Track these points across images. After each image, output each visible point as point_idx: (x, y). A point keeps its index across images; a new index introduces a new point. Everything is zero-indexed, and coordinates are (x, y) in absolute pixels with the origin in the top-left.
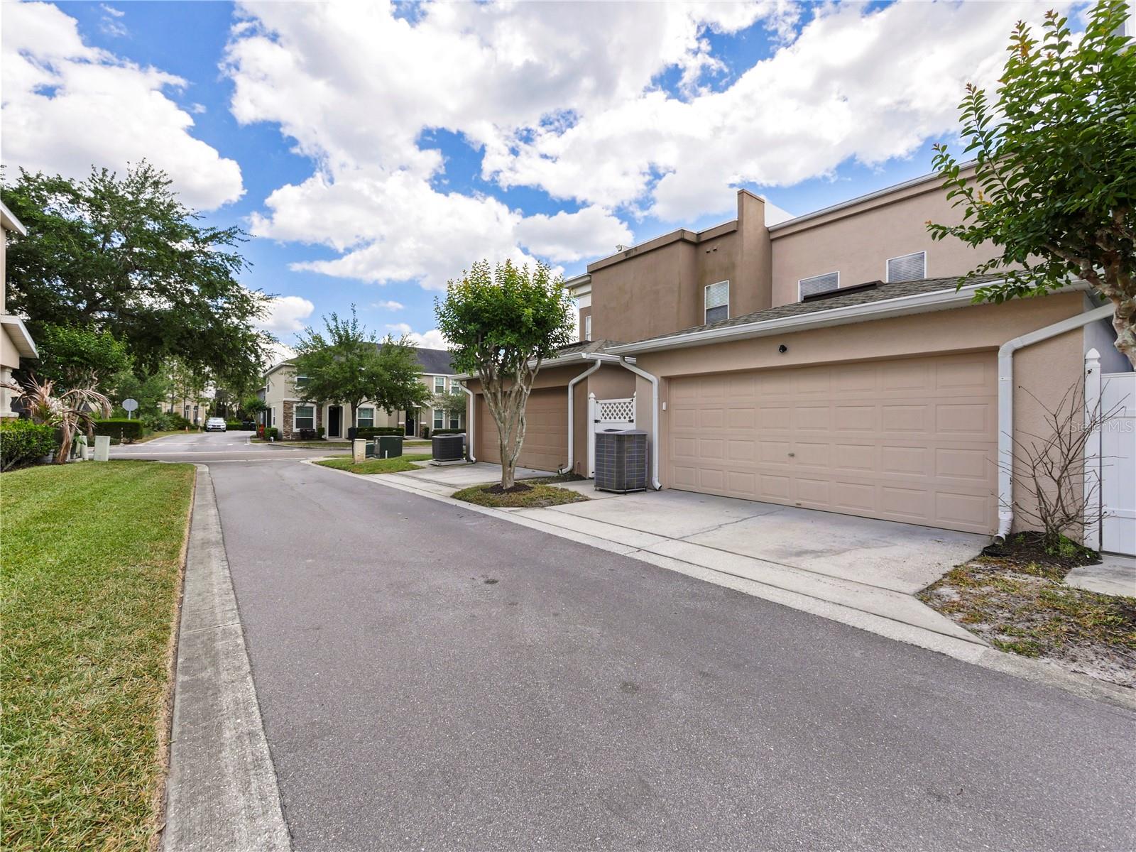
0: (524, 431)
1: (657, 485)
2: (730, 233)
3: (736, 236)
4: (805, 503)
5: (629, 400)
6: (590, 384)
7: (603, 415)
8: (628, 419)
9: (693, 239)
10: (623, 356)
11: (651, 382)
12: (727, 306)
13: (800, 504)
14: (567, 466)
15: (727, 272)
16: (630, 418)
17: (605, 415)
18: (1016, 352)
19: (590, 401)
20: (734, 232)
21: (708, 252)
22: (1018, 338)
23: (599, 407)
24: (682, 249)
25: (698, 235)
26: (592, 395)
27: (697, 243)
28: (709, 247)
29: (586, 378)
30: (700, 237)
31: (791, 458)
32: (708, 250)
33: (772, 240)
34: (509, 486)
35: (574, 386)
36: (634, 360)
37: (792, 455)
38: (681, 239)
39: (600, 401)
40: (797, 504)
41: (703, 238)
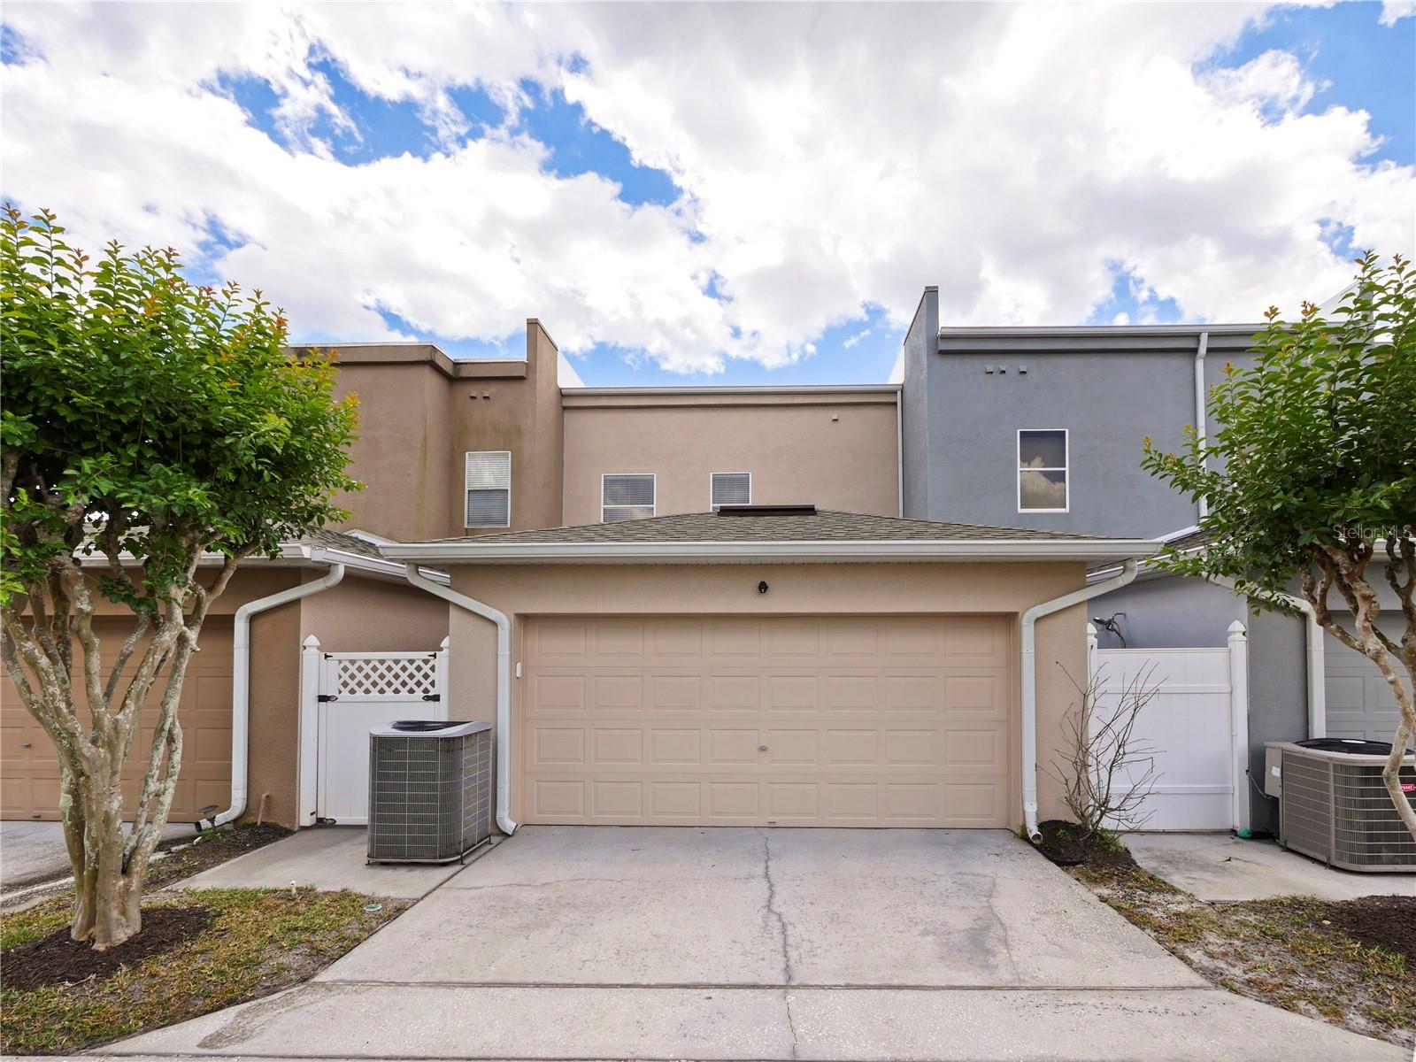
0: (177, 757)
1: (508, 825)
2: (512, 378)
3: (525, 386)
4: (780, 820)
5: (425, 655)
6: (306, 615)
7: (345, 684)
8: (419, 693)
9: (448, 368)
10: (416, 564)
11: (494, 624)
12: (507, 490)
13: (774, 823)
14: (227, 806)
15: (506, 438)
16: (426, 691)
17: (352, 684)
18: (1038, 620)
19: (304, 652)
20: (521, 378)
21: (472, 397)
22: (1039, 606)
23: (333, 667)
24: (429, 380)
25: (456, 364)
26: (311, 641)
27: (455, 377)
28: (474, 390)
29: (296, 603)
30: (459, 370)
31: (762, 754)
32: (474, 395)
33: (565, 408)
34: (121, 936)
35: (253, 618)
36: (446, 577)
37: (763, 749)
38: (427, 360)
39: (337, 655)
40: (770, 823)
41: (464, 373)
